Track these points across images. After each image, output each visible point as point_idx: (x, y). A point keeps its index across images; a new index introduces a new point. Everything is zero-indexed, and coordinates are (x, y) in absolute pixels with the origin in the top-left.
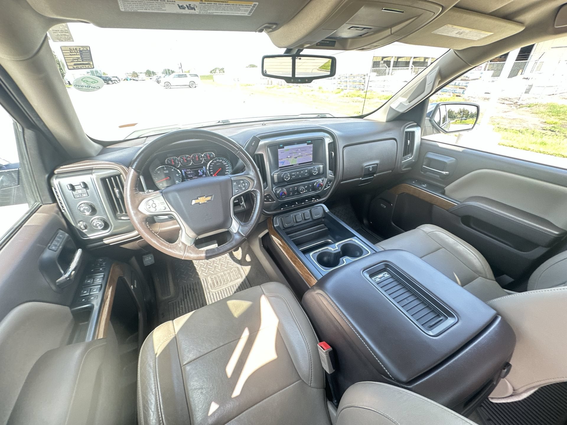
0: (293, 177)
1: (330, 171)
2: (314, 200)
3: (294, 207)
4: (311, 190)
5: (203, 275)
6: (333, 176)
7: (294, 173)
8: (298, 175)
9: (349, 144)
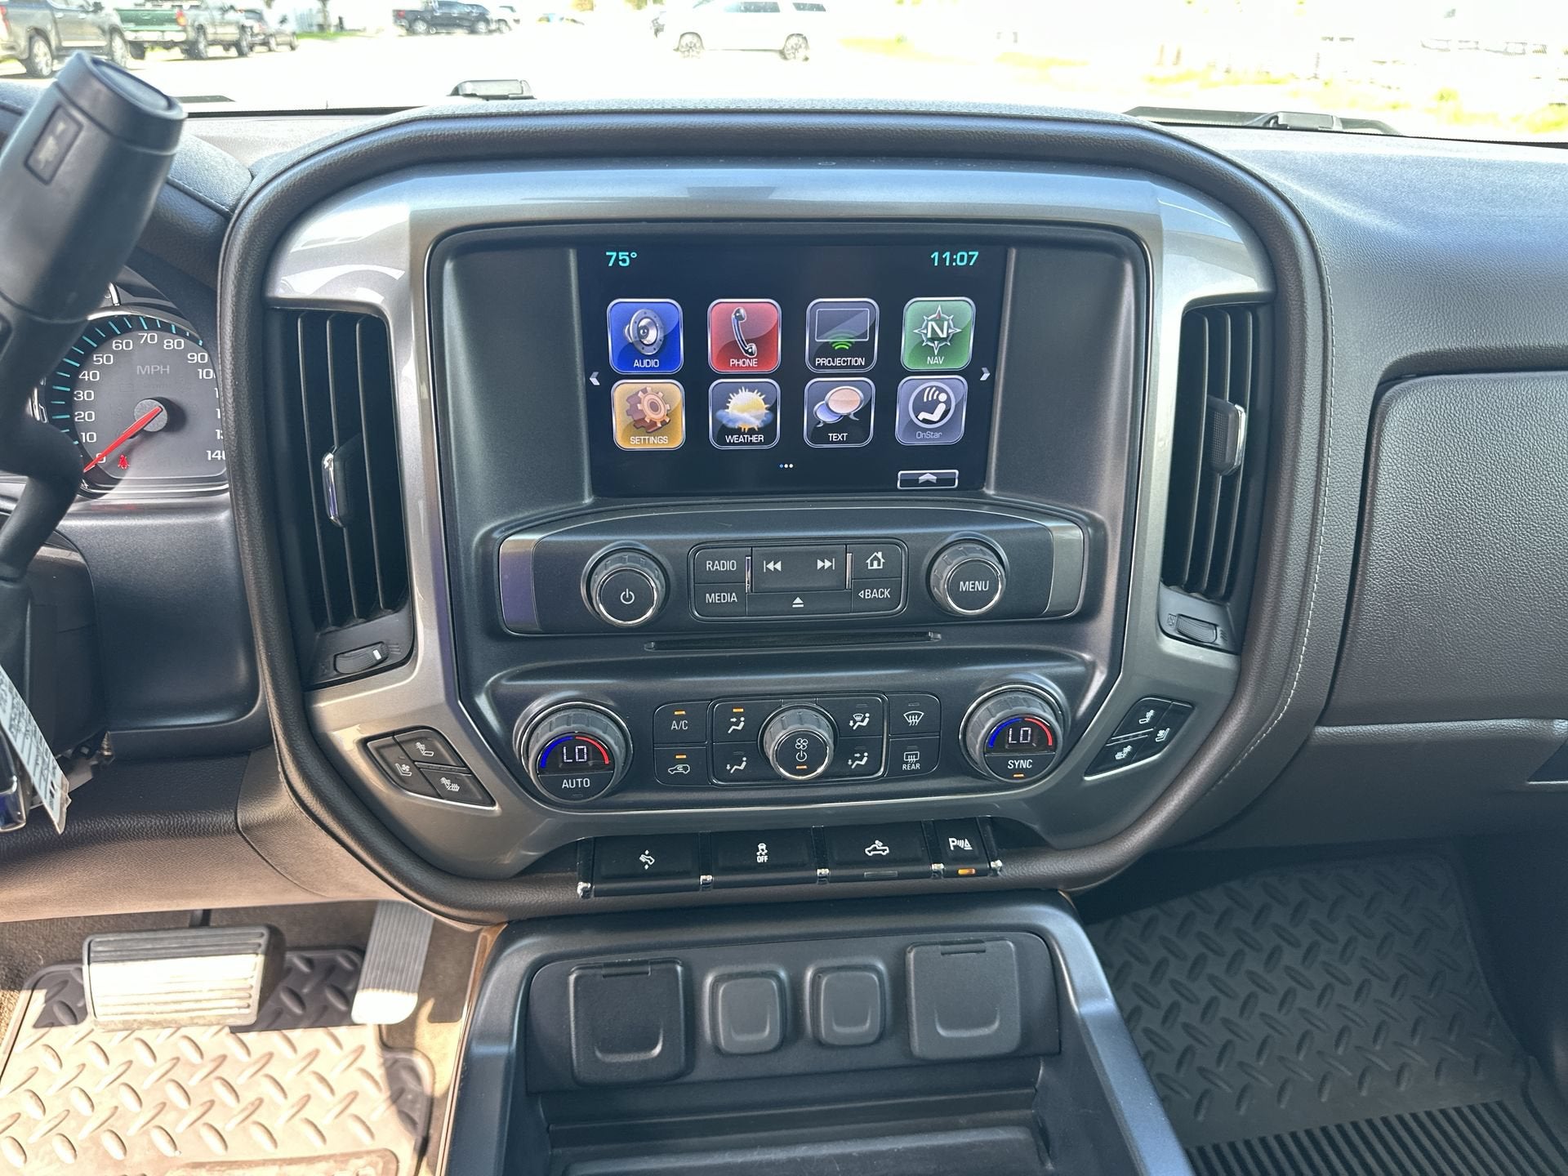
0: (711, 598)
1: (1177, 602)
2: (960, 857)
3: (715, 885)
4: (912, 761)
5: (152, 1145)
6: (1222, 660)
7: (729, 565)
8: (765, 591)
9: (1457, 354)
